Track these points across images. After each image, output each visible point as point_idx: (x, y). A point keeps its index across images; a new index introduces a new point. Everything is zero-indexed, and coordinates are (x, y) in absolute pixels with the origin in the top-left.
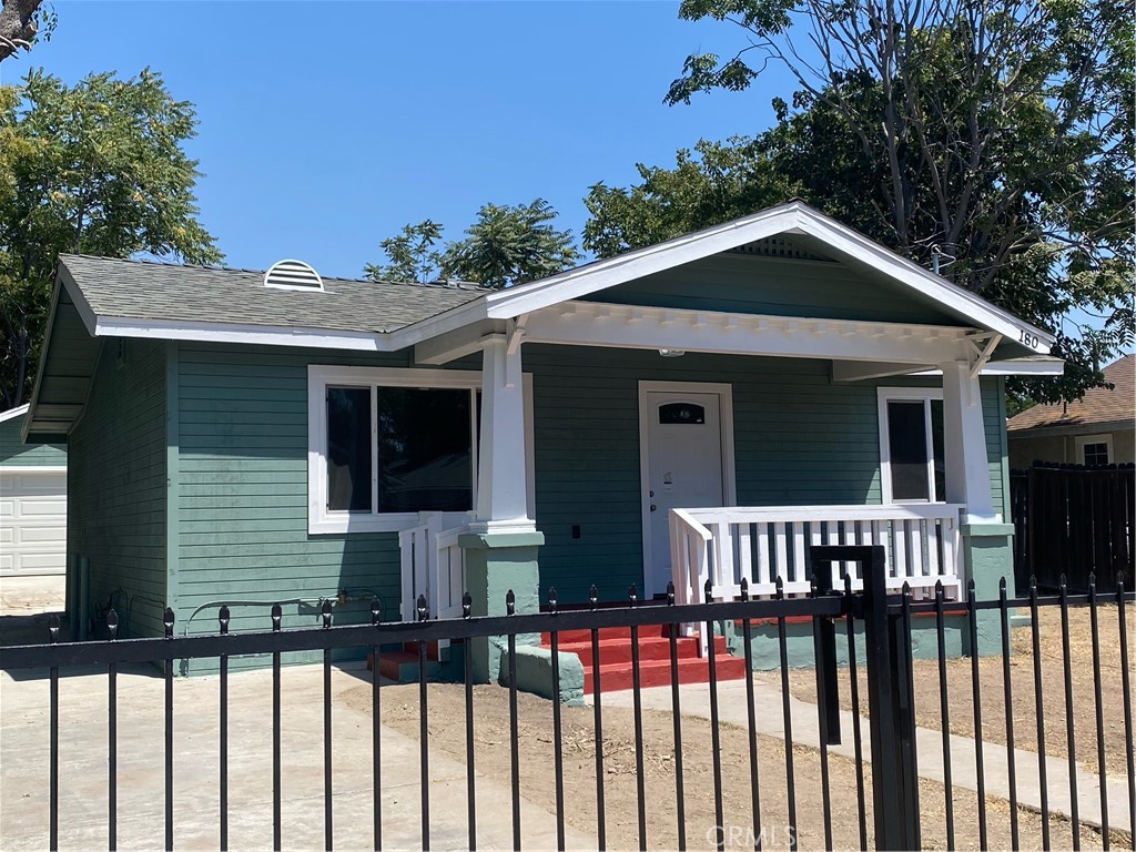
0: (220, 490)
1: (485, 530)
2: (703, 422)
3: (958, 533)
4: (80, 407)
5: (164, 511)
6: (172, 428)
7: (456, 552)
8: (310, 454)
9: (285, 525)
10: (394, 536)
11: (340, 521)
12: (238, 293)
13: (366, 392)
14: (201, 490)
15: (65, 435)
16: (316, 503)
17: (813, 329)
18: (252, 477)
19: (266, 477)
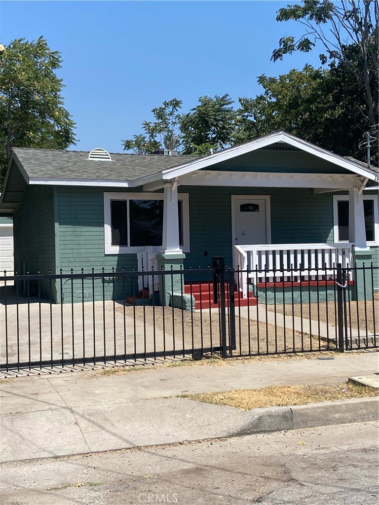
0: (73, 238)
1: (164, 253)
2: (258, 211)
3: (351, 254)
4: (19, 203)
5: (54, 245)
6: (56, 216)
7: (156, 261)
8: (105, 225)
9: (96, 251)
10: (135, 255)
11: (116, 250)
12: (79, 164)
13: (125, 202)
14: (67, 238)
15: (12, 213)
16: (107, 243)
17: (292, 177)
18: (85, 234)
19: (89, 234)
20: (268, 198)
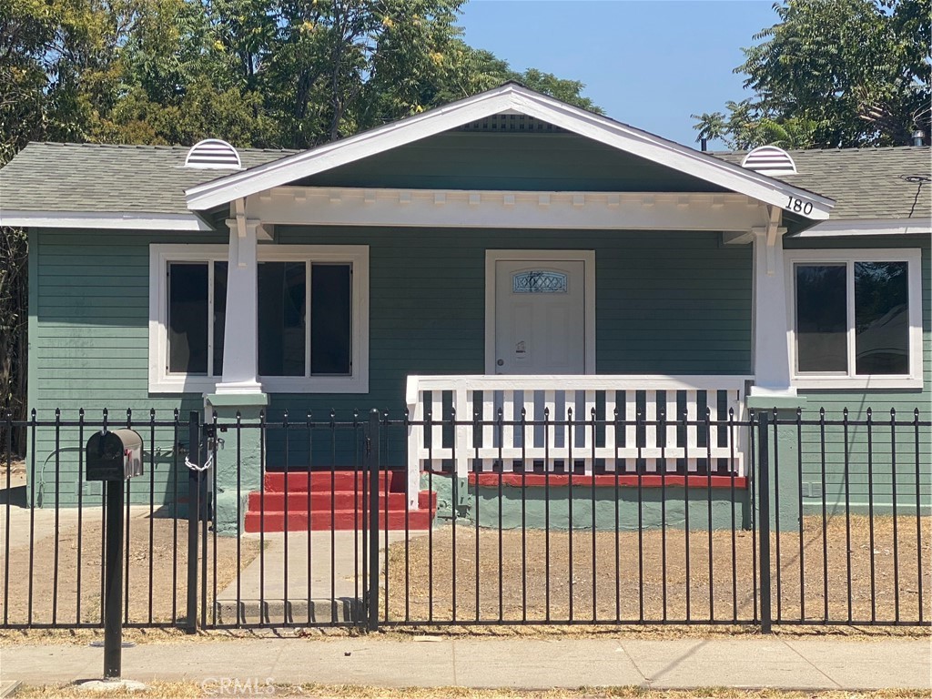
0: (73, 353)
2: (564, 291)
5: (28, 369)
6: (32, 300)
8: (151, 322)
9: (128, 384)
11: (178, 382)
14: (56, 353)
16: (155, 366)
18: (101, 343)
19: (112, 342)
20: (589, 256)
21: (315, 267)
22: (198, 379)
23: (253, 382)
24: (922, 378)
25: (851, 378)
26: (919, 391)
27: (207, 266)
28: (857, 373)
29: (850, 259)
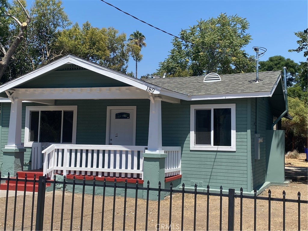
2: (129, 118)
16: (26, 139)
20: (135, 108)
21: (65, 112)
22: (36, 143)
23: (14, 145)
24: (235, 148)
25: (212, 147)
26: (235, 152)
27: (39, 112)
28: (214, 145)
29: (212, 107)
